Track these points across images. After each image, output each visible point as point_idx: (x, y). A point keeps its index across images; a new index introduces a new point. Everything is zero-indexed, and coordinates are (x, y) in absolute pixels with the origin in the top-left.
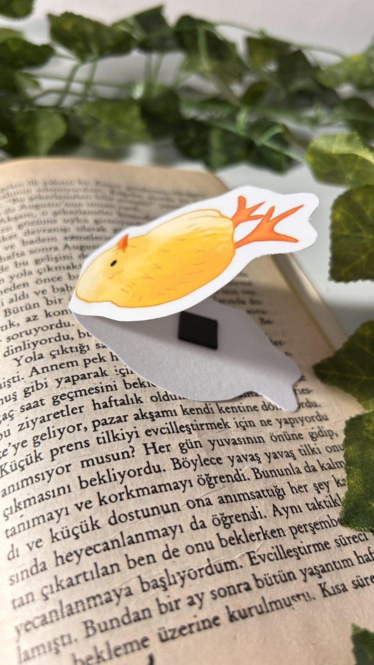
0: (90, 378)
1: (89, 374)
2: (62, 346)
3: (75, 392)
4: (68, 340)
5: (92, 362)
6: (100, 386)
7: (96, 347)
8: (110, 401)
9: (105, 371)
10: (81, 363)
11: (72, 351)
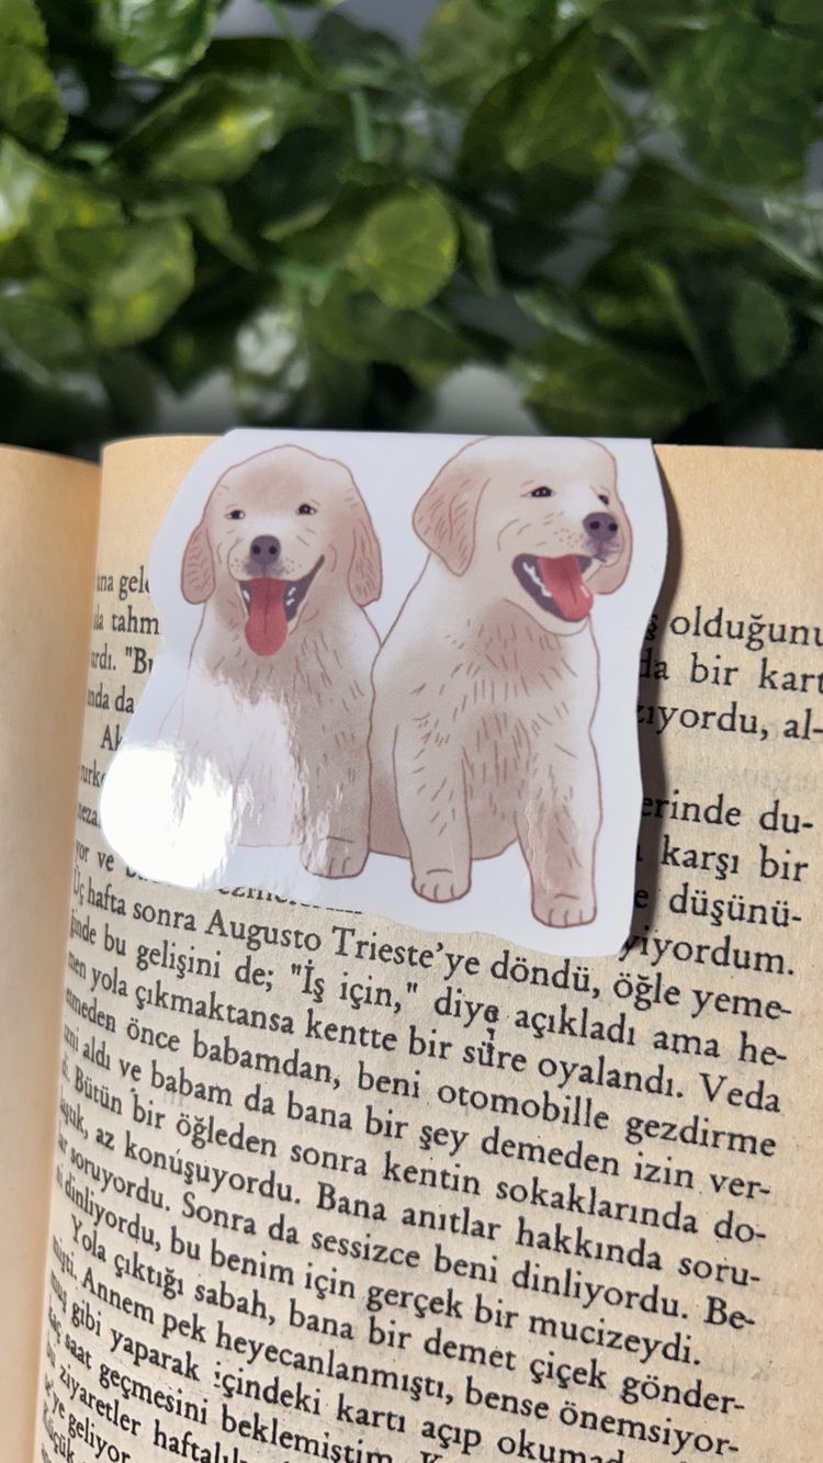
0: (164, 1366)
1: (165, 1357)
2: (136, 1254)
3: (135, 1384)
4: (150, 1245)
5: (178, 1328)
6: (177, 1397)
7: (195, 1292)
8: (185, 1443)
9: (196, 1366)
10: (159, 1320)
11: (151, 1282)
